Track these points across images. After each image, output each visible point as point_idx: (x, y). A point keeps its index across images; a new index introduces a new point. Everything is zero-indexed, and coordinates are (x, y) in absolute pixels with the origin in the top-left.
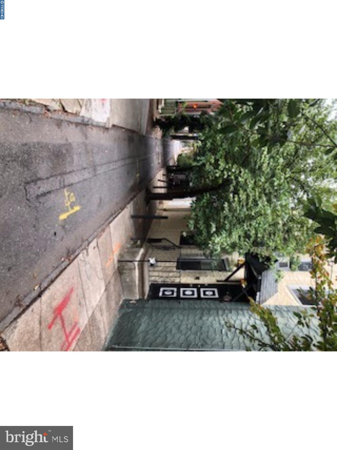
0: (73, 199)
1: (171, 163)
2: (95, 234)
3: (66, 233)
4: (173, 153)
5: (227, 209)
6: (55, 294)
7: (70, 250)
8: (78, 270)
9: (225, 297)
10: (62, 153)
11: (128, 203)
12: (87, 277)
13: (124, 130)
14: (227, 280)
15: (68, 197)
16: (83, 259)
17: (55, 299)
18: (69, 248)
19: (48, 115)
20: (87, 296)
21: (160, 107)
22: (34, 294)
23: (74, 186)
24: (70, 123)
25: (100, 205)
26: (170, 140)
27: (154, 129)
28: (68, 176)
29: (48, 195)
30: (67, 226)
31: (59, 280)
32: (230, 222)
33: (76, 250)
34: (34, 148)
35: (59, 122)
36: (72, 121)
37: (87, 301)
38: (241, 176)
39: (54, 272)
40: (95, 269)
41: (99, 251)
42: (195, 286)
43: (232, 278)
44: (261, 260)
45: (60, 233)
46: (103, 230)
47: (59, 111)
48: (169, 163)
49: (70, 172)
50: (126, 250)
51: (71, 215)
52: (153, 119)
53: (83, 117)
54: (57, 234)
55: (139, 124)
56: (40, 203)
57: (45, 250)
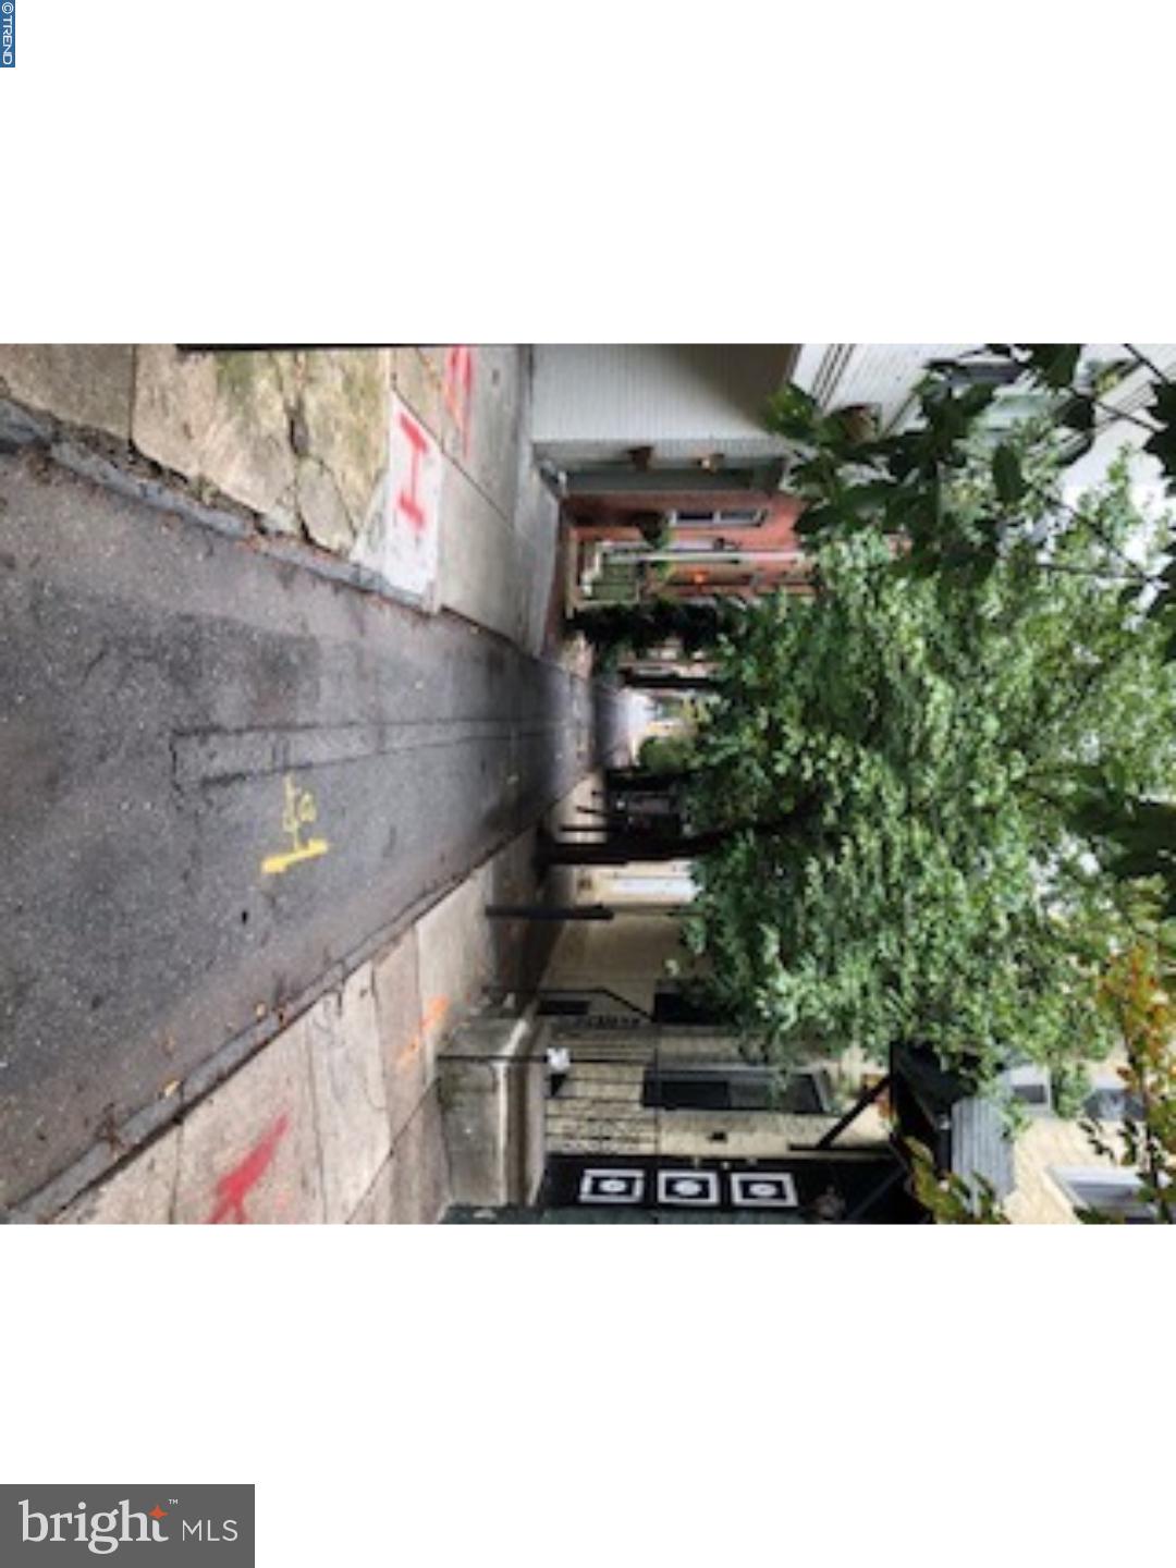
0: (309, 815)
1: (619, 761)
2: (369, 946)
3: (279, 922)
4: (624, 732)
5: (817, 882)
6: (229, 1124)
7: (288, 983)
8: (305, 1058)
9: (821, 1200)
10: (288, 664)
11: (480, 864)
12: (334, 1088)
13: (474, 630)
14: (825, 1143)
15: (294, 804)
16: (323, 1022)
17: (224, 1143)
18: (285, 975)
19: (259, 544)
20: (328, 1160)
21: (587, 576)
22: (161, 1112)
23: (314, 772)
24: (318, 577)
25: (388, 851)
26: (615, 690)
27: (568, 643)
28: (301, 737)
29: (236, 785)
30: (282, 900)
31: (241, 1079)
32: (829, 932)
33: (307, 988)
34: (212, 632)
35: (289, 569)
36: (325, 573)
37: (328, 1176)
38: (858, 775)
39: (230, 1050)
40: (361, 1068)
41: (378, 1008)
42: (710, 1163)
43: (845, 1137)
44: (944, 1065)
45: (261, 917)
46: (395, 940)
47: (292, 536)
48: (612, 761)
49: (307, 727)
50: (466, 1025)
51: (299, 863)
52: (564, 614)
53: (357, 565)
54: (251, 919)
55: (521, 619)
56: (210, 803)
57: (208, 967)
